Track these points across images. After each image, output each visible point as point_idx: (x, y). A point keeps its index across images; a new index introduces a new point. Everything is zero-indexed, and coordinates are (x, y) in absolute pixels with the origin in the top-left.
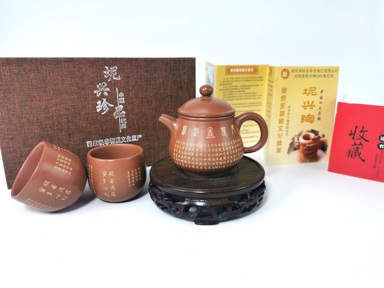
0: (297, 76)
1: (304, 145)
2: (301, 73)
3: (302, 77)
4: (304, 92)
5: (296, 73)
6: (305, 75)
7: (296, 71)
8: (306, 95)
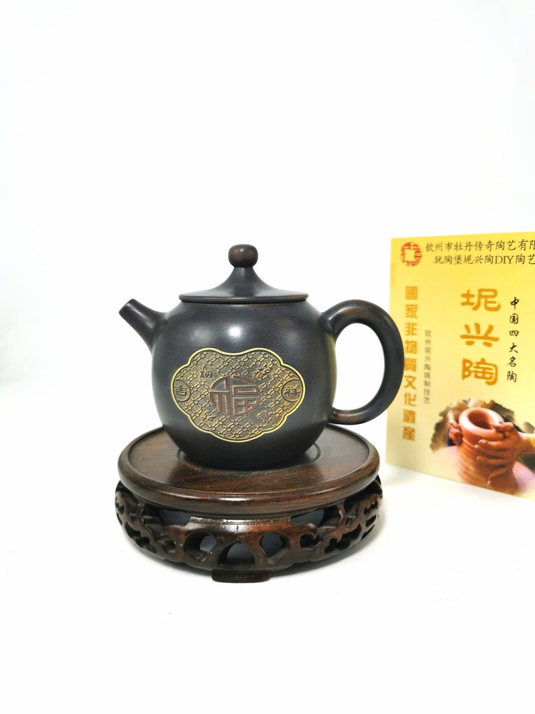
0: (443, 260)
1: (475, 439)
2: (453, 253)
3: (454, 261)
4: (465, 300)
5: (438, 253)
6: (463, 258)
7: (438, 246)
8: (469, 308)
